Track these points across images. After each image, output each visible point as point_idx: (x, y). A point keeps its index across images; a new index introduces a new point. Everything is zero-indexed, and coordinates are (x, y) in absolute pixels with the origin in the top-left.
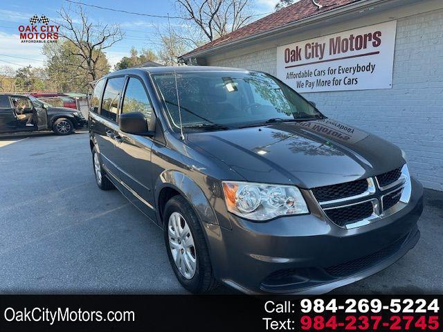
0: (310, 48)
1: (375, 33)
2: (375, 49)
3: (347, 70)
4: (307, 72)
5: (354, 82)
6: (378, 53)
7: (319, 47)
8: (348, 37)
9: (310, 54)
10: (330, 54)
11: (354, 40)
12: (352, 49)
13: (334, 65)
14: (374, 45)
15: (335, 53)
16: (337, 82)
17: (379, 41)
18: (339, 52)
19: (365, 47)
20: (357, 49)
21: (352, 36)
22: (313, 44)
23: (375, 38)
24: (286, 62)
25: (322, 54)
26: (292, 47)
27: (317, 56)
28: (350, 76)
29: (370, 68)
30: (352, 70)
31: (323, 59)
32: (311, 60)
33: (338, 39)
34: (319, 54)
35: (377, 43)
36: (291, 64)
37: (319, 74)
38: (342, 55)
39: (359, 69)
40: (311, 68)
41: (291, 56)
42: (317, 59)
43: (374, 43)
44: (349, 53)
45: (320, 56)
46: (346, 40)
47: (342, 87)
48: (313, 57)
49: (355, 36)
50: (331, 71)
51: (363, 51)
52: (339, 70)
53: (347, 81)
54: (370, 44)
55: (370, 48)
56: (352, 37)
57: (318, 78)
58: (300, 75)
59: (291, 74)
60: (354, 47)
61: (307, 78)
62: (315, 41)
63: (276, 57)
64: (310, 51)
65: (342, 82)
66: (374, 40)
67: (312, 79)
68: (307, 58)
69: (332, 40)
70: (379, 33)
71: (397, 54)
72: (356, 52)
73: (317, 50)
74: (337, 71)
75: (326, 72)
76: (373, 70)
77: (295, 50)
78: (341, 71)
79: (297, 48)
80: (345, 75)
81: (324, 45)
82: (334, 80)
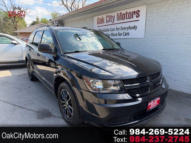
0: (108, 17)
1: (137, 11)
3: (124, 29)
4: (107, 29)
5: (128, 34)
6: (138, 20)
7: (112, 17)
9: (108, 20)
10: (117, 20)
11: (128, 14)
12: (127, 19)
13: (119, 26)
15: (119, 20)
16: (120, 35)
17: (139, 15)
18: (121, 20)
19: (133, 18)
20: (129, 18)
21: (127, 12)
24: (98, 24)
25: (114, 21)
26: (100, 17)
27: (111, 21)
28: (126, 31)
29: (135, 28)
30: (127, 28)
32: (109, 23)
33: (121, 13)
34: (112, 20)
35: (138, 16)
36: (100, 25)
37: (112, 30)
38: (122, 21)
39: (130, 28)
40: (109, 27)
41: (100, 21)
42: (111, 23)
44: (126, 20)
45: (113, 22)
46: (124, 14)
47: (122, 37)
49: (128, 12)
50: (118, 29)
51: (131, 20)
52: (121, 28)
53: (124, 34)
54: (135, 16)
55: (135, 18)
57: (112, 32)
60: (128, 18)
61: (107, 32)
62: (110, 14)
63: (93, 21)
64: (108, 19)
65: (122, 34)
66: (136, 15)
67: (109, 33)
68: (107, 22)
69: (118, 14)
70: (139, 11)
71: (147, 21)
72: (128, 20)
75: (115, 29)
76: (136, 29)
77: (102, 18)
78: (122, 29)
79: (103, 17)
80: (124, 31)
81: (114, 16)
82: (119, 34)
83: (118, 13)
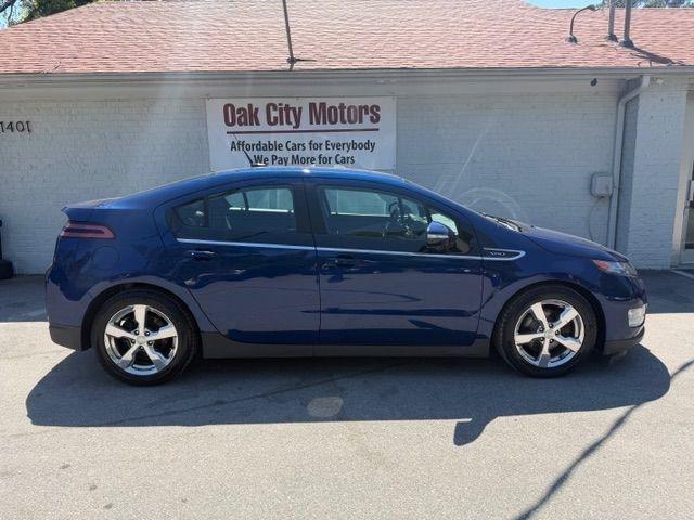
0: (275, 110)
1: (373, 106)
2: (374, 126)
3: (338, 146)
5: (350, 161)
6: (377, 130)
7: (291, 112)
8: (337, 106)
9: (275, 118)
10: (312, 123)
11: (346, 111)
12: (343, 122)
13: (319, 138)
14: (372, 120)
15: (318, 122)
16: (325, 160)
17: (378, 116)
18: (325, 122)
19: (361, 122)
20: (350, 122)
21: (342, 104)
22: (280, 104)
23: (372, 111)
24: (229, 124)
25: (297, 121)
27: (289, 123)
28: (344, 153)
29: (369, 145)
30: (346, 146)
31: (300, 129)
32: (278, 127)
33: (323, 105)
34: (292, 119)
35: (375, 118)
36: (237, 128)
37: (295, 147)
38: (329, 126)
39: (354, 145)
40: (281, 139)
41: (237, 116)
42: (290, 128)
43: (372, 118)
44: (339, 126)
45: (294, 124)
46: (334, 108)
48: (282, 123)
49: (347, 105)
50: (315, 146)
51: (357, 125)
52: (327, 145)
53: (339, 159)
54: (366, 118)
55: (367, 122)
56: (342, 106)
57: (295, 153)
58: (259, 146)
59: (241, 144)
60: (346, 118)
61: (273, 152)
62: (284, 101)
64: (275, 114)
65: (333, 161)
66: (370, 114)
67: (283, 154)
69: (312, 106)
70: (378, 108)
72: (348, 126)
73: (288, 115)
74: (324, 147)
75: (307, 145)
76: (373, 148)
77: (247, 108)
78: (330, 147)
79: (250, 106)
80: (336, 152)
81: (300, 109)
82: (320, 157)
83: (314, 104)
